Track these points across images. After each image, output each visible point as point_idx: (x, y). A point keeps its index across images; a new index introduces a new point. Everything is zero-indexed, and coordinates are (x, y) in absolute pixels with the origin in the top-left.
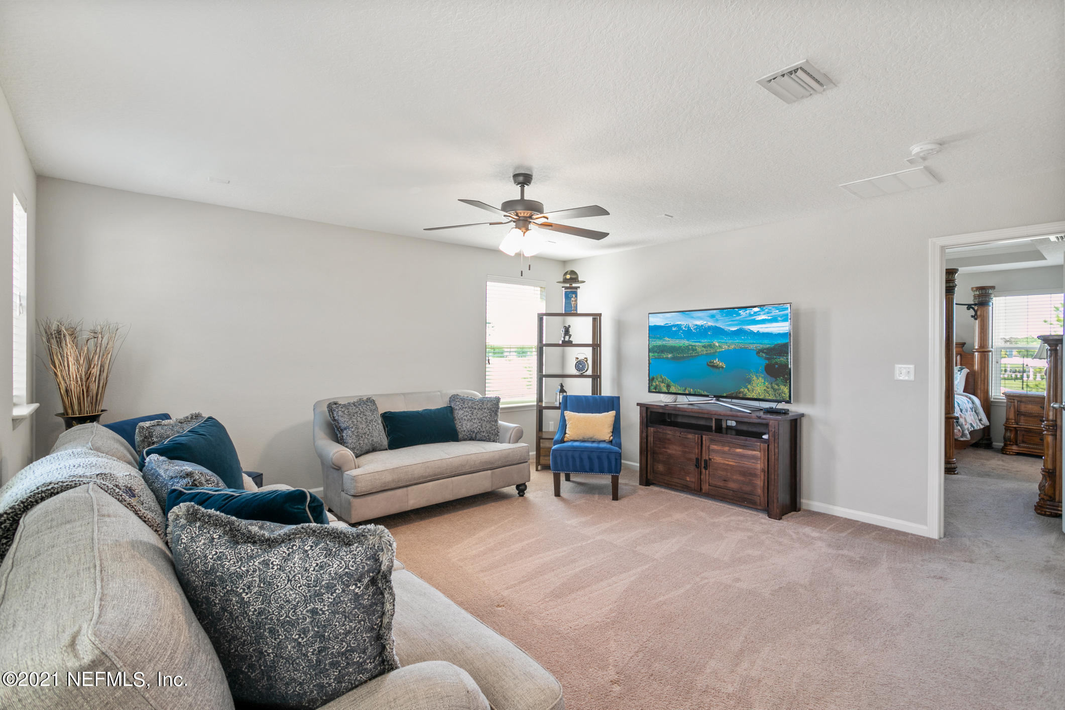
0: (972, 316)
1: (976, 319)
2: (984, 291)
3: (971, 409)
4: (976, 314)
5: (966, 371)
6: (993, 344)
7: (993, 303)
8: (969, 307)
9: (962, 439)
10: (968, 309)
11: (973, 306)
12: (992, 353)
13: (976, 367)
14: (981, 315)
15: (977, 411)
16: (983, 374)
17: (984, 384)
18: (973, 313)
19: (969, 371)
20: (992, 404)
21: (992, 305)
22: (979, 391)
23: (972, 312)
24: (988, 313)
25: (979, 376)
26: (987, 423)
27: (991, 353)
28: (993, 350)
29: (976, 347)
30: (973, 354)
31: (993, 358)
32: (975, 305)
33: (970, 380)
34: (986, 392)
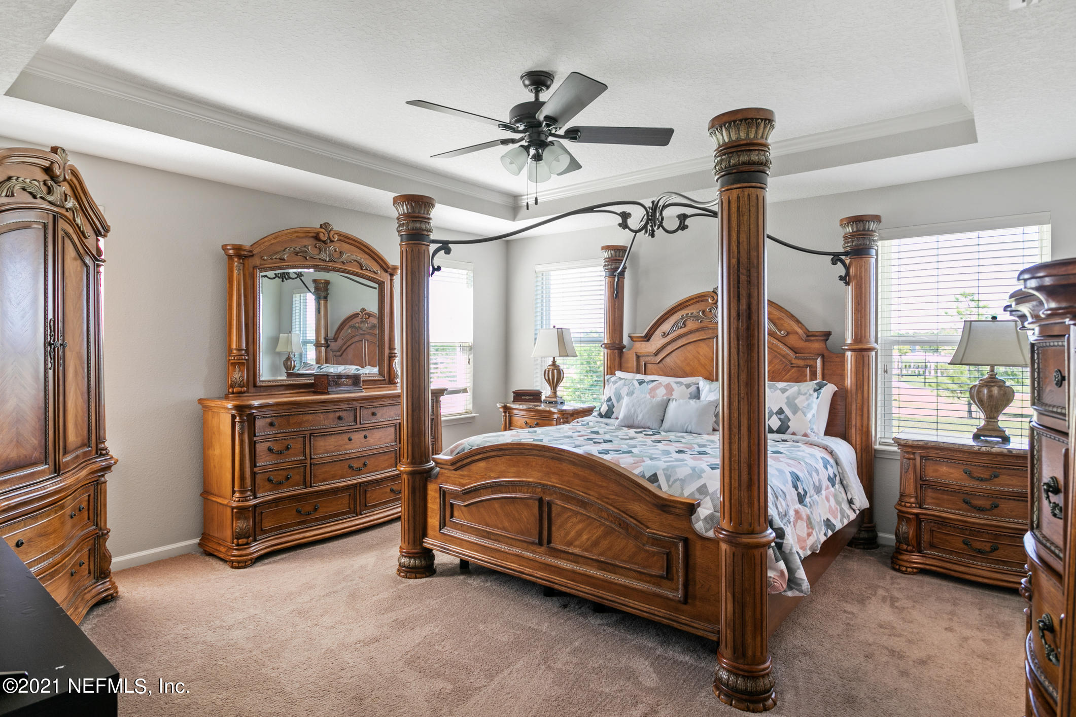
0: (841, 278)
1: (847, 284)
2: (861, 226)
3: (831, 480)
4: (848, 273)
5: (830, 389)
6: (879, 335)
7: (877, 251)
8: (836, 258)
9: (790, 594)
10: (834, 263)
11: (843, 257)
12: (876, 353)
13: (849, 382)
14: (855, 276)
15: (845, 482)
16: (859, 395)
17: (862, 415)
18: (842, 272)
19: (836, 389)
20: (877, 456)
21: (877, 254)
22: (853, 431)
23: (840, 269)
24: (867, 271)
25: (854, 400)
26: (865, 504)
27: (873, 353)
28: (878, 347)
29: (849, 341)
30: (844, 355)
31: (877, 361)
32: (846, 254)
33: (839, 407)
34: (866, 433)
